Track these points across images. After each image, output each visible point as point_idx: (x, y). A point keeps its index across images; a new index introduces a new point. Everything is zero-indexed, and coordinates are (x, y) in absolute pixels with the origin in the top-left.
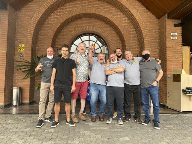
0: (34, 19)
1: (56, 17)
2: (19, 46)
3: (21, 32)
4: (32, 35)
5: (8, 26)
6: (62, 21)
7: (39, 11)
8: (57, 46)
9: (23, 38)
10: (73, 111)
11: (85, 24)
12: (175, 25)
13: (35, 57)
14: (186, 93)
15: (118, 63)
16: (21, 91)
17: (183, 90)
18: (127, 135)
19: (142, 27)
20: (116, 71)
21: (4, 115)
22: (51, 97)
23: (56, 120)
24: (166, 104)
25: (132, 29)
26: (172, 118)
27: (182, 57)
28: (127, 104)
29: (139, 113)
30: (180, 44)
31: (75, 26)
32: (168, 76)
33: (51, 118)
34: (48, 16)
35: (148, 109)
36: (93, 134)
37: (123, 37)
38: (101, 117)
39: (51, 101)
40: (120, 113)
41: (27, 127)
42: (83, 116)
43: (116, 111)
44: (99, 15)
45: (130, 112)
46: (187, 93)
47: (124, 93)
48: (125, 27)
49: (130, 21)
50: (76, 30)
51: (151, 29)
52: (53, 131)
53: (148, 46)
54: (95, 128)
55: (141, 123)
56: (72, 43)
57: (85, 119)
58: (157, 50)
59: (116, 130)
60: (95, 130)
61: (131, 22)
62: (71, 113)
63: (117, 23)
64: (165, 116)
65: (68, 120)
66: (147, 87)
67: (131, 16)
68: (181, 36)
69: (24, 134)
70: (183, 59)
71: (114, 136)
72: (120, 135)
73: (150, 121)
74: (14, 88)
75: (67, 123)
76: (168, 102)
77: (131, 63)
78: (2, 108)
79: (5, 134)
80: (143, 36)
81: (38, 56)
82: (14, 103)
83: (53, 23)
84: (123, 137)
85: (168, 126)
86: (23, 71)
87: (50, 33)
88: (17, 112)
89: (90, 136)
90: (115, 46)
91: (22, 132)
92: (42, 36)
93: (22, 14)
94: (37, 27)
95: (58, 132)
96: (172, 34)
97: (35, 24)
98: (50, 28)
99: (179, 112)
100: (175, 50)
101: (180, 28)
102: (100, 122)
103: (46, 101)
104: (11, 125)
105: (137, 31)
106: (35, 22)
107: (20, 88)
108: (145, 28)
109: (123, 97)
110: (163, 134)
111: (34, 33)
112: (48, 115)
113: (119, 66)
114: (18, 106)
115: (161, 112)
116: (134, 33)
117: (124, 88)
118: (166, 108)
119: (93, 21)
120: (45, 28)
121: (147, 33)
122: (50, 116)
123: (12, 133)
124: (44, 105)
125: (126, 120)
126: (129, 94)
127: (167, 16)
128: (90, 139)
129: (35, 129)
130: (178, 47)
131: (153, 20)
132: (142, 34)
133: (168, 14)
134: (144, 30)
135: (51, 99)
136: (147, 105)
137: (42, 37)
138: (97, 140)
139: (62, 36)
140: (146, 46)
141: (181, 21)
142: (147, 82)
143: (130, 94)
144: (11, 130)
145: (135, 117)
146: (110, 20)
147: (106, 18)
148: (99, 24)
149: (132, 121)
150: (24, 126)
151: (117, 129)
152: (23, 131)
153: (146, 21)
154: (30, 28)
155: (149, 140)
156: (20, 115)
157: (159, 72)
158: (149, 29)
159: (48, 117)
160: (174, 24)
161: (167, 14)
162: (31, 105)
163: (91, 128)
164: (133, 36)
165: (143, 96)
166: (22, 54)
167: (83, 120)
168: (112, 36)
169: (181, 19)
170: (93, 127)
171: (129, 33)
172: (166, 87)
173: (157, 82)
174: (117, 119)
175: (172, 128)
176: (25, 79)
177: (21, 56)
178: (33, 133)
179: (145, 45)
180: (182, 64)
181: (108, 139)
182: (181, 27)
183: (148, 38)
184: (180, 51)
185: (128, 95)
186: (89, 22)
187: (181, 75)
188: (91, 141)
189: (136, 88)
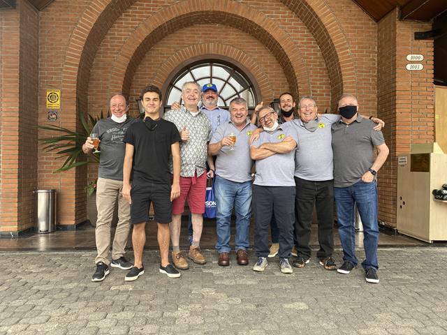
0: (79, 29)
1: (131, 24)
2: (48, 93)
3: (52, 61)
4: (77, 68)
5: (21, 47)
6: (146, 32)
7: (91, 9)
8: (136, 91)
9: (55, 74)
10: (176, 244)
11: (201, 37)
12: (418, 36)
13: (86, 119)
14: (442, 199)
15: (281, 129)
16: (56, 199)
17: (435, 192)
18: (301, 298)
19: (338, 42)
20: (276, 150)
21: (18, 253)
22: (122, 210)
23: (137, 263)
24: (394, 225)
25: (313, 47)
26: (409, 257)
27: (434, 113)
28: (301, 225)
29: (331, 247)
30: (429, 80)
31: (178, 44)
32: (399, 158)
33: (125, 260)
34: (112, 21)
35: (352, 238)
36: (223, 295)
37: (292, 67)
38: (241, 255)
39: (124, 221)
40: (284, 246)
41: (70, 280)
42: (198, 254)
43: (275, 241)
44: (233, 15)
45: (310, 243)
46: (445, 198)
47: (296, 200)
48: (295, 43)
49: (308, 28)
50: (179, 53)
51: (359, 48)
52: (131, 289)
53: (352, 87)
54: (227, 282)
55: (335, 270)
56: (172, 85)
57: (203, 261)
58: (375, 96)
59: (275, 286)
60: (226, 286)
61: (310, 31)
62: (171, 248)
63: (276, 35)
64: (392, 252)
65: (165, 263)
66: (348, 185)
67: (311, 17)
68: (432, 62)
69: (63, 295)
70: (437, 117)
71: (272, 300)
72: (286, 296)
73: (356, 264)
74: (39, 191)
75: (161, 271)
76: (399, 219)
77: (312, 130)
78: (14, 238)
79: (20, 296)
80: (339, 64)
81: (91, 118)
82: (42, 226)
83: (126, 39)
84: (292, 301)
85: (398, 277)
86: (59, 153)
87: (119, 62)
88: (50, 246)
89: (215, 301)
90: (273, 90)
91: (60, 292)
92: (99, 68)
93: (53, 19)
94: (87, 48)
95: (141, 292)
96: (409, 57)
97: (82, 40)
98: (120, 50)
99: (425, 244)
100: (418, 97)
101: (430, 43)
102: (238, 266)
103: (111, 219)
104: (36, 274)
105: (325, 52)
106: (83, 36)
107: (54, 191)
108: (345, 44)
109: (294, 211)
110: (387, 295)
111: (80, 63)
112: (118, 252)
113: (283, 136)
114: (51, 232)
115: (382, 243)
116: (317, 58)
117: (295, 190)
118: (394, 234)
119: (219, 30)
120: (108, 49)
121: (349, 57)
122: (122, 256)
123: (38, 295)
124: (108, 229)
125: (299, 262)
126: (306, 204)
127: (397, 13)
128: (216, 307)
129: (89, 285)
130: (425, 88)
131: (365, 24)
132: (338, 60)
133: (401, 8)
134: (342, 50)
135: (124, 215)
136: (349, 227)
137: (100, 72)
138: (231, 309)
139: (147, 69)
140: (347, 87)
141: (433, 25)
142: (348, 172)
143: (309, 202)
144: (35, 287)
145: (321, 256)
146: (259, 27)
147: (251, 21)
148: (233, 38)
149: (313, 264)
150: (65, 279)
151: (278, 282)
152: (63, 289)
153: (348, 27)
154: (71, 50)
155: (352, 309)
156: (56, 253)
157: (377, 148)
158: (355, 48)
159: (118, 257)
160: (416, 34)
161: (397, 9)
162: (80, 230)
163: (218, 282)
164: (315, 65)
165: (340, 207)
166: (54, 112)
167: (200, 264)
168: (266, 66)
169: (432, 20)
170: (222, 278)
171: (307, 58)
172: (395, 186)
173: (373, 173)
174: (278, 260)
175: (407, 280)
176: (63, 169)
177: (54, 116)
178: (86, 294)
179: (345, 85)
180: (435, 129)
181: (257, 306)
182: (433, 41)
183: (352, 69)
184: (429, 98)
185: (304, 205)
186: (210, 34)
187: (432, 155)
188: (218, 312)
189: (323, 187)
